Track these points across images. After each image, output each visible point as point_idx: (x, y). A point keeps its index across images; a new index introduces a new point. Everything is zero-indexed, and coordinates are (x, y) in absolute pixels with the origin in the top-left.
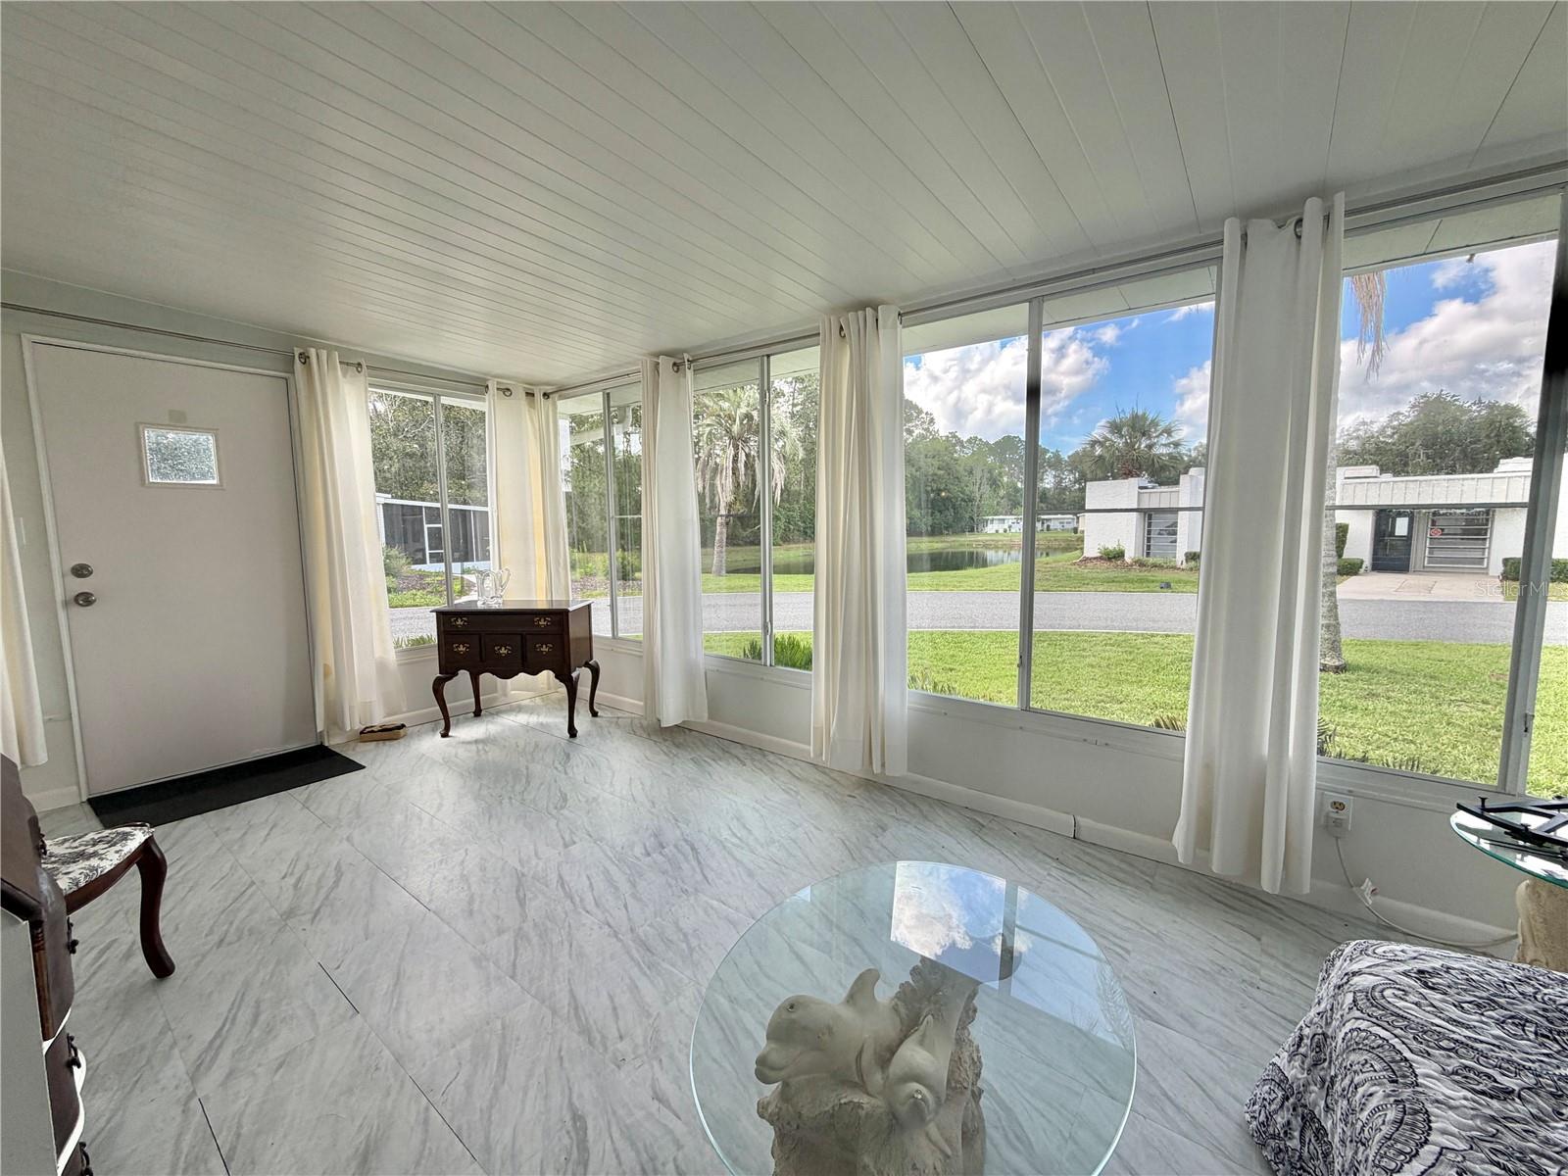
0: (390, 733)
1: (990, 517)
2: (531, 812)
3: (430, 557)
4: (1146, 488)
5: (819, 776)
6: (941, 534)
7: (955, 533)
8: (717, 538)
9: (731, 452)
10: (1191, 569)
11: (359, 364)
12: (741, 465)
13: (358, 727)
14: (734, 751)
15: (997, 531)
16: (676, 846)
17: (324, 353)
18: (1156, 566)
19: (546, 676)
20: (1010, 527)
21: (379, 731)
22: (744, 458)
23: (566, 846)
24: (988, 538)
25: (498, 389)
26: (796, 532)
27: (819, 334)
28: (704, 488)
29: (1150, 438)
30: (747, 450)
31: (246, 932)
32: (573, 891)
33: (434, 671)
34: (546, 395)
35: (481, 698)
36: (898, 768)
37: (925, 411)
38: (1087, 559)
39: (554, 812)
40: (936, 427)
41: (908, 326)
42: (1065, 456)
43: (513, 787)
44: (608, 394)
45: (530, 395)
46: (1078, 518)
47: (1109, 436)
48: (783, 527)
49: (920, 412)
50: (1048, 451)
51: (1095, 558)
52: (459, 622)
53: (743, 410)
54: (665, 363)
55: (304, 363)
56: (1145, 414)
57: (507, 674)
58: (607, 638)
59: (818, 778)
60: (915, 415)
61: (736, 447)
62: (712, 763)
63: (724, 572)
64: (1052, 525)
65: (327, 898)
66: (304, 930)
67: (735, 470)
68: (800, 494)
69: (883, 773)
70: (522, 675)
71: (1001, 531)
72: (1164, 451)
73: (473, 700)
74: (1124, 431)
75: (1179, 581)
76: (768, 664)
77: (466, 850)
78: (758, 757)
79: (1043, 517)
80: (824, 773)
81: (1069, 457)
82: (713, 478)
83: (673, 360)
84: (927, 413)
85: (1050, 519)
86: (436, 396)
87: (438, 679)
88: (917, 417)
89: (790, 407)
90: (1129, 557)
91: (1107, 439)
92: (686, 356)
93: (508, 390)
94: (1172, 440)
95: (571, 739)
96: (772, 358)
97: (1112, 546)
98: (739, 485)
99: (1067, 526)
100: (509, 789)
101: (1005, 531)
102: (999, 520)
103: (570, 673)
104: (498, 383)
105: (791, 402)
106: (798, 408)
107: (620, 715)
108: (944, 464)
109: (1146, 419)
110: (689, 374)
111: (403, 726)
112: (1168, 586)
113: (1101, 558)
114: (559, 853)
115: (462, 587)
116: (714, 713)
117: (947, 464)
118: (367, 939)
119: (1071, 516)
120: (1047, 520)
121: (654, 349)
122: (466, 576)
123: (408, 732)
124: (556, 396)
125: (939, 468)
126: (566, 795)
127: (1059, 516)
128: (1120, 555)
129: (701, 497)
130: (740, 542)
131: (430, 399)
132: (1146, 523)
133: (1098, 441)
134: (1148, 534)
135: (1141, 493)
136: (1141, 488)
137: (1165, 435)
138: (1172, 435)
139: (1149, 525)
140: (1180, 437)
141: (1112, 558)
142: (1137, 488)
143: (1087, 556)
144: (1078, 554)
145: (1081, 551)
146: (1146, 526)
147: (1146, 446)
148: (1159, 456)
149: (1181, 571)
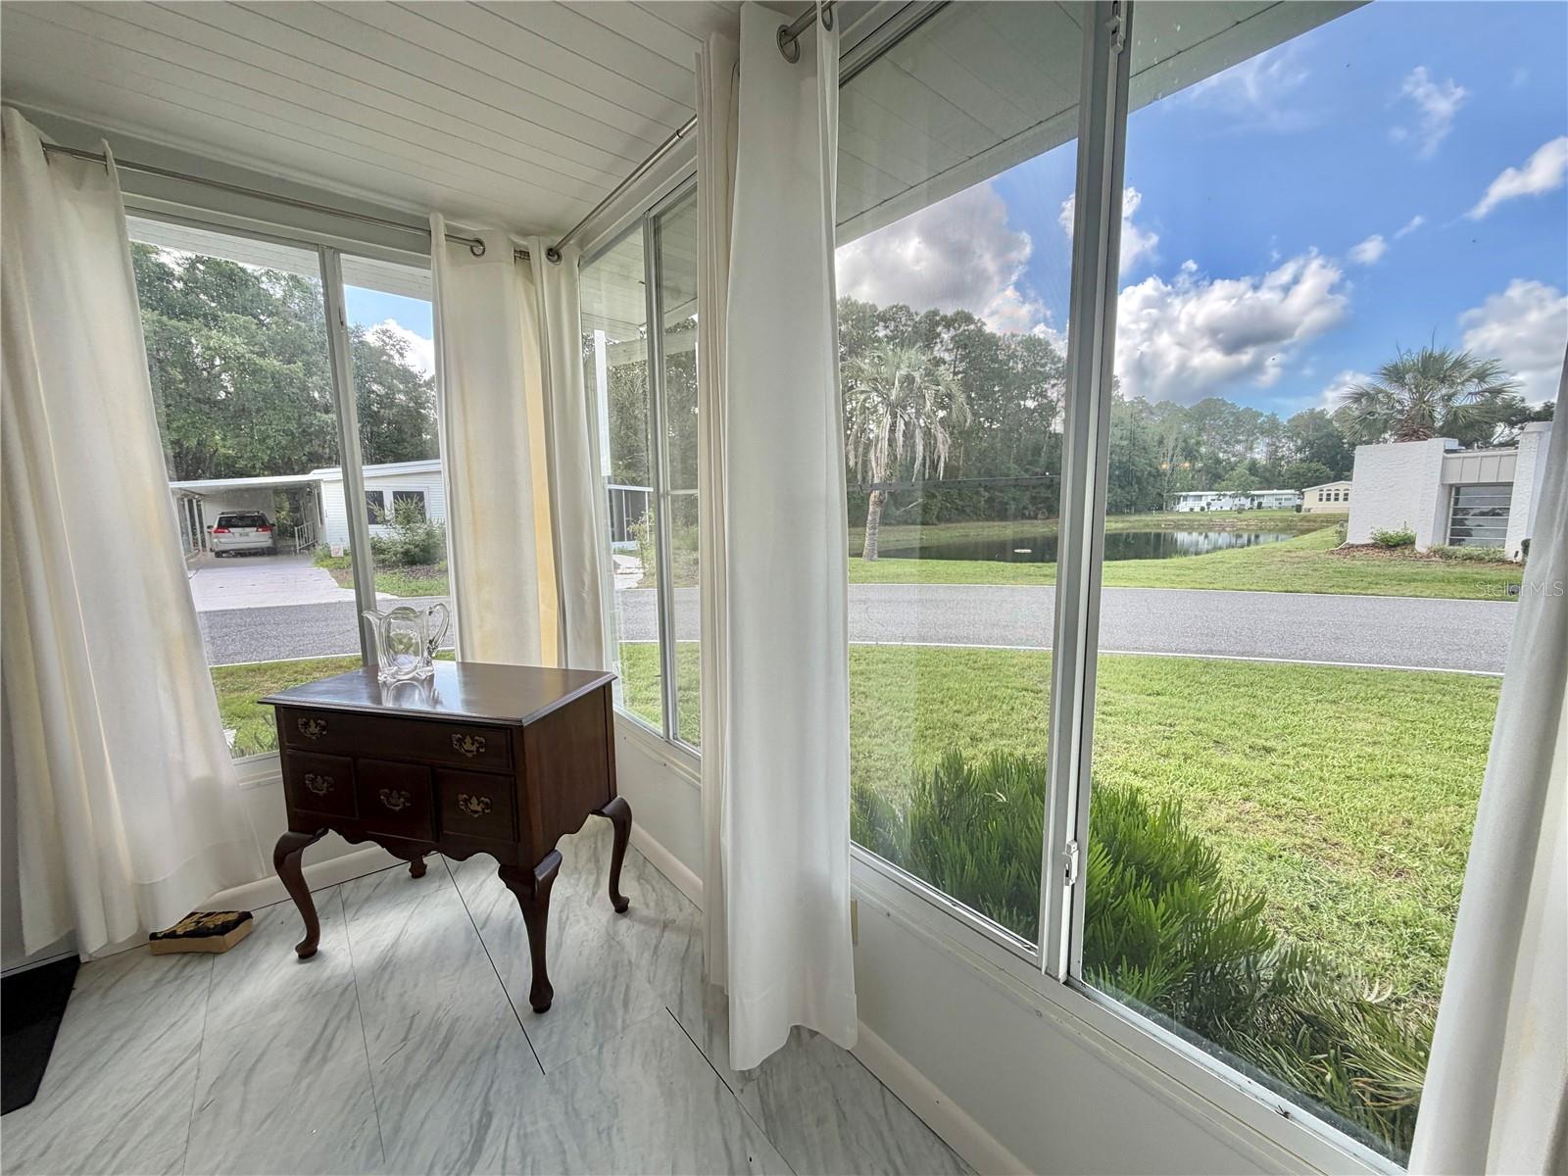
0: (199, 941)
1: (1184, 494)
4: (1453, 451)
6: (1123, 513)
7: (1138, 512)
8: (869, 518)
9: (887, 421)
12: (899, 436)
15: (1192, 510)
18: (1470, 559)
20: (1209, 504)
21: (187, 935)
22: (903, 427)
24: (1180, 517)
26: (953, 510)
28: (856, 463)
29: (1451, 383)
30: (907, 418)
34: (553, 253)
38: (1352, 547)
42: (1283, 420)
46: (1303, 493)
47: (1383, 385)
48: (939, 505)
50: (1262, 415)
51: (1363, 546)
52: (313, 727)
53: (904, 372)
56: (1443, 354)
57: (411, 852)
61: (894, 416)
63: (876, 557)
64: (1265, 502)
67: (892, 442)
68: (959, 469)
71: (1197, 509)
72: (1468, 401)
74: (1408, 377)
79: (1253, 492)
81: (1289, 421)
82: (866, 453)
85: (1263, 496)
87: (284, 840)
89: (952, 376)
90: (1420, 547)
94: (1485, 386)
95: (542, 1011)
97: (1394, 530)
98: (896, 458)
99: (1285, 503)
101: (1202, 509)
102: (1195, 496)
105: (952, 370)
106: (960, 376)
108: (1129, 433)
109: (1446, 360)
111: (239, 920)
113: (1374, 546)
117: (1133, 433)
119: (1293, 491)
120: (1258, 496)
123: (256, 926)
127: (1275, 491)
128: (1407, 542)
129: (851, 474)
130: (894, 522)
132: (1453, 500)
133: (1368, 394)
134: (1455, 514)
135: (1447, 458)
136: (1447, 451)
137: (1476, 380)
138: (1487, 379)
139: (1457, 502)
140: (1500, 383)
141: (1395, 546)
142: (1443, 450)
143: (1351, 542)
144: (1336, 539)
145: (1342, 536)
146: (1452, 503)
147: (1442, 398)
148: (1465, 409)
149: (1512, 566)
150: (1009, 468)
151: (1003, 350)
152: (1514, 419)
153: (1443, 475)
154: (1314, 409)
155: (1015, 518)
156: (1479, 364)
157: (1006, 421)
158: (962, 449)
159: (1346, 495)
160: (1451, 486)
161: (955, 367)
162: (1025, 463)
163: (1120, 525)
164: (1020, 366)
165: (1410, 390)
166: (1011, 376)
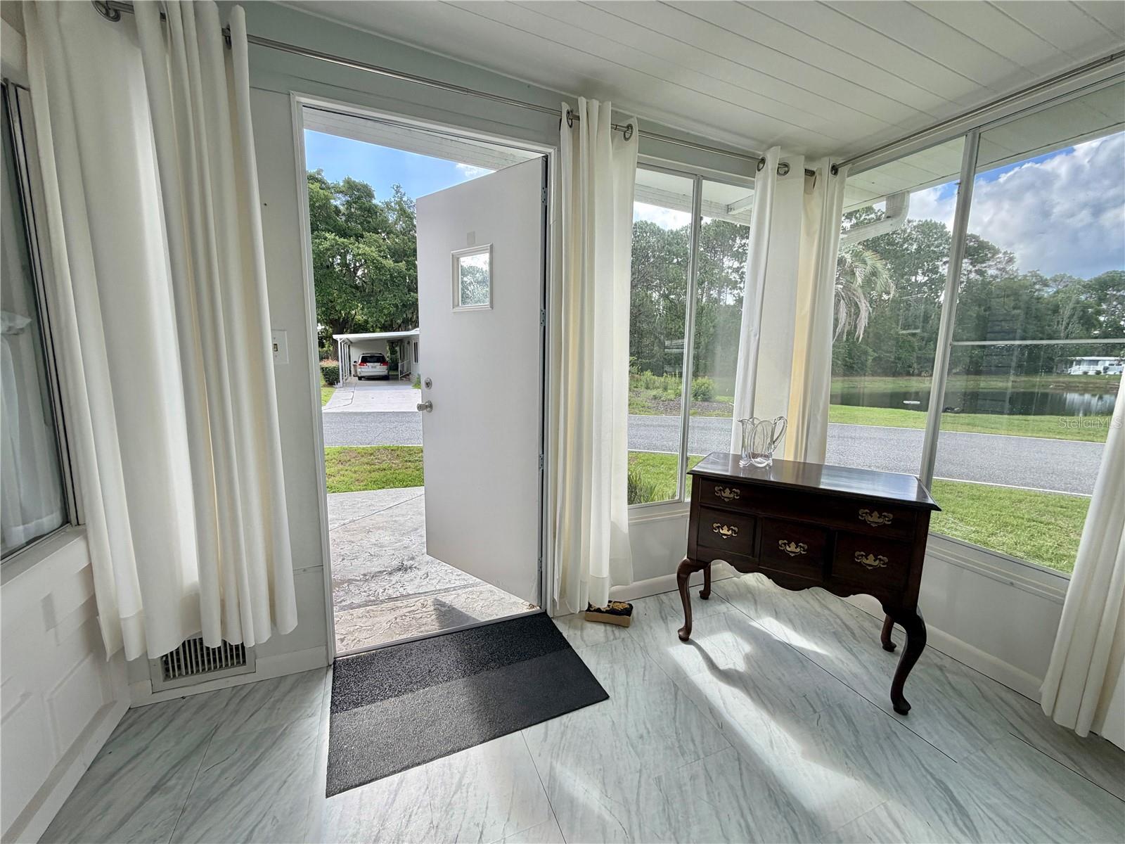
0: (615, 616)
11: (629, 127)
15: (1085, 373)
17: (595, 106)
20: (1106, 369)
21: (608, 611)
24: (1072, 380)
33: (681, 553)
34: (834, 170)
45: (810, 173)
49: (997, 252)
52: (728, 493)
55: (572, 126)
57: (792, 585)
60: (990, 255)
71: (1092, 373)
84: (1005, 253)
87: (683, 564)
88: (992, 257)
93: (787, 165)
95: (897, 716)
101: (1098, 373)
102: (1090, 361)
104: (778, 156)
111: (632, 610)
164: (914, 247)
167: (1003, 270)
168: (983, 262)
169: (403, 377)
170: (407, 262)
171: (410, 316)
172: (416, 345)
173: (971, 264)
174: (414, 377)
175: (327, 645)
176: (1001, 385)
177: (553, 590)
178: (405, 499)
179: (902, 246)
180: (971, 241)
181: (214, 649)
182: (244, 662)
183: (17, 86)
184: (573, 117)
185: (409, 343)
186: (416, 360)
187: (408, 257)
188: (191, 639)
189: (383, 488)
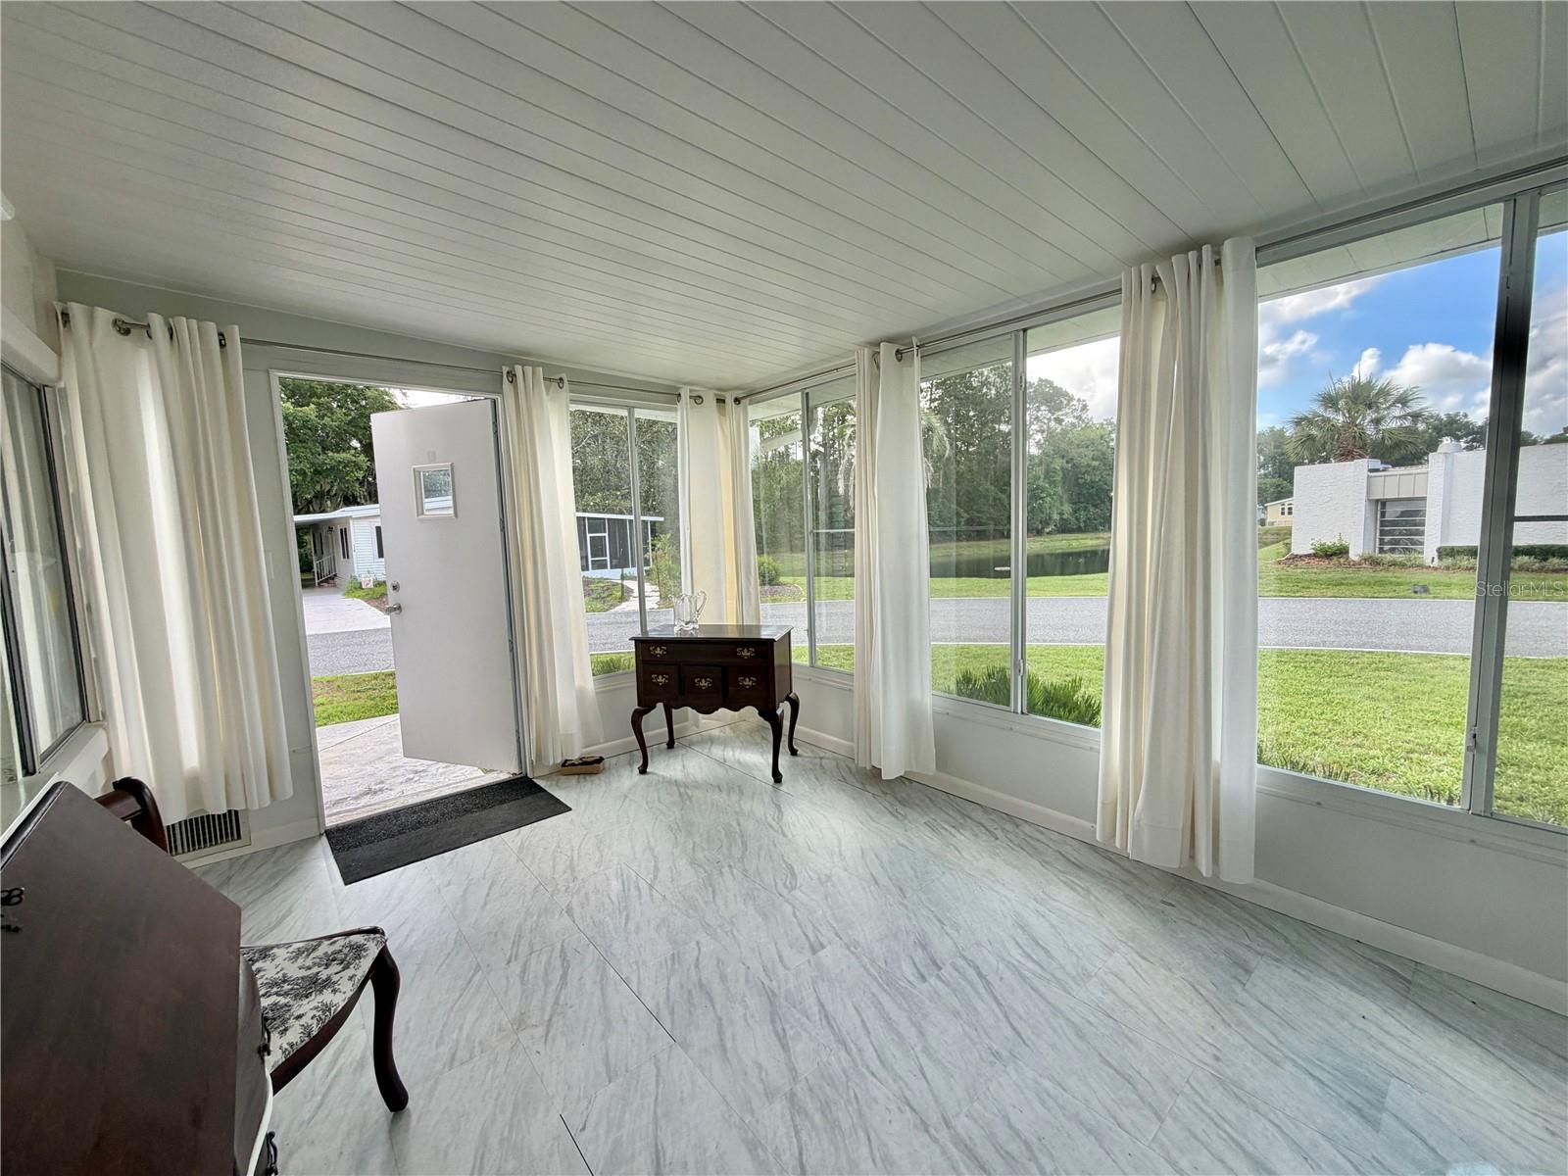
0: (588, 767)
2: (759, 890)
3: (593, 564)
4: (1377, 470)
5: (1108, 866)
10: (1447, 568)
11: (561, 379)
13: (559, 760)
14: (973, 815)
16: (953, 965)
17: (529, 369)
18: (1395, 565)
19: (750, 712)
21: (580, 764)
23: (814, 952)
25: (691, 397)
27: (1120, 290)
29: (1378, 409)
31: (477, 1049)
32: (844, 1030)
33: (633, 704)
34: (737, 401)
35: (674, 727)
36: (1238, 871)
37: (1076, 398)
38: (1296, 557)
39: (785, 892)
40: (1089, 414)
41: (1263, 266)
43: (729, 849)
44: (807, 394)
45: (721, 401)
46: (1266, 508)
47: (1321, 411)
49: (1071, 399)
51: (1306, 556)
52: (658, 651)
54: (886, 352)
55: (512, 382)
56: (1369, 382)
57: (707, 710)
58: (805, 667)
59: (1103, 866)
60: (1065, 402)
62: (953, 831)
65: (556, 1003)
66: (538, 1052)
69: (1216, 875)
70: (722, 711)
72: (1394, 425)
73: (666, 729)
74: (1341, 403)
75: (1439, 584)
76: (1019, 711)
77: (698, 943)
78: (1009, 827)
80: (1110, 860)
83: (895, 347)
84: (1079, 400)
86: (630, 409)
87: (636, 711)
88: (1068, 404)
89: (928, 403)
90: (1353, 555)
91: (1316, 415)
92: (915, 341)
93: (700, 397)
94: (1408, 411)
95: (776, 786)
96: (1029, 332)
97: (1330, 540)
100: (725, 851)
103: (775, 710)
104: (691, 391)
106: (936, 404)
107: (822, 755)
108: (1099, 454)
109: (1372, 388)
110: (917, 361)
111: (601, 759)
112: (1426, 590)
113: (1315, 555)
114: (809, 962)
115: (623, 594)
116: (942, 762)
117: (1103, 454)
118: (610, 1082)
121: (874, 335)
122: (625, 583)
123: (607, 765)
124: (747, 401)
125: (1093, 459)
126: (792, 868)
128: (1342, 551)
131: (624, 413)
132: (1379, 513)
133: (1306, 418)
134: (1381, 526)
135: (1371, 477)
136: (1371, 471)
137: (1400, 405)
138: (1409, 404)
139: (1383, 514)
140: (1420, 407)
141: (1331, 555)
142: (1366, 470)
143: (1296, 553)
144: (1284, 551)
145: (1288, 546)
146: (1379, 516)
147: (1372, 421)
148: (1390, 431)
149: (1430, 570)
150: (987, 490)
151: (976, 377)
152: (1459, 433)
153: (1368, 493)
154: (1274, 427)
155: (994, 538)
156: (1401, 391)
157: (982, 445)
158: (941, 472)
159: (1290, 509)
160: (1377, 501)
161: (931, 394)
162: (1002, 483)
163: (1095, 542)
164: (993, 392)
165: (1344, 414)
166: (985, 401)
167: (1079, 418)
168: (1060, 410)
169: (322, 582)
170: (318, 404)
171: (327, 488)
172: (344, 533)
173: (1050, 411)
174: (343, 580)
175: (318, 817)
176: (1090, 543)
177: (531, 754)
178: (360, 732)
179: (980, 391)
180: (1046, 387)
181: (219, 816)
182: (239, 837)
183: (44, 386)
184: (512, 376)
185: (331, 529)
186: (346, 554)
187: (319, 398)
188: (193, 817)
189: (325, 724)
